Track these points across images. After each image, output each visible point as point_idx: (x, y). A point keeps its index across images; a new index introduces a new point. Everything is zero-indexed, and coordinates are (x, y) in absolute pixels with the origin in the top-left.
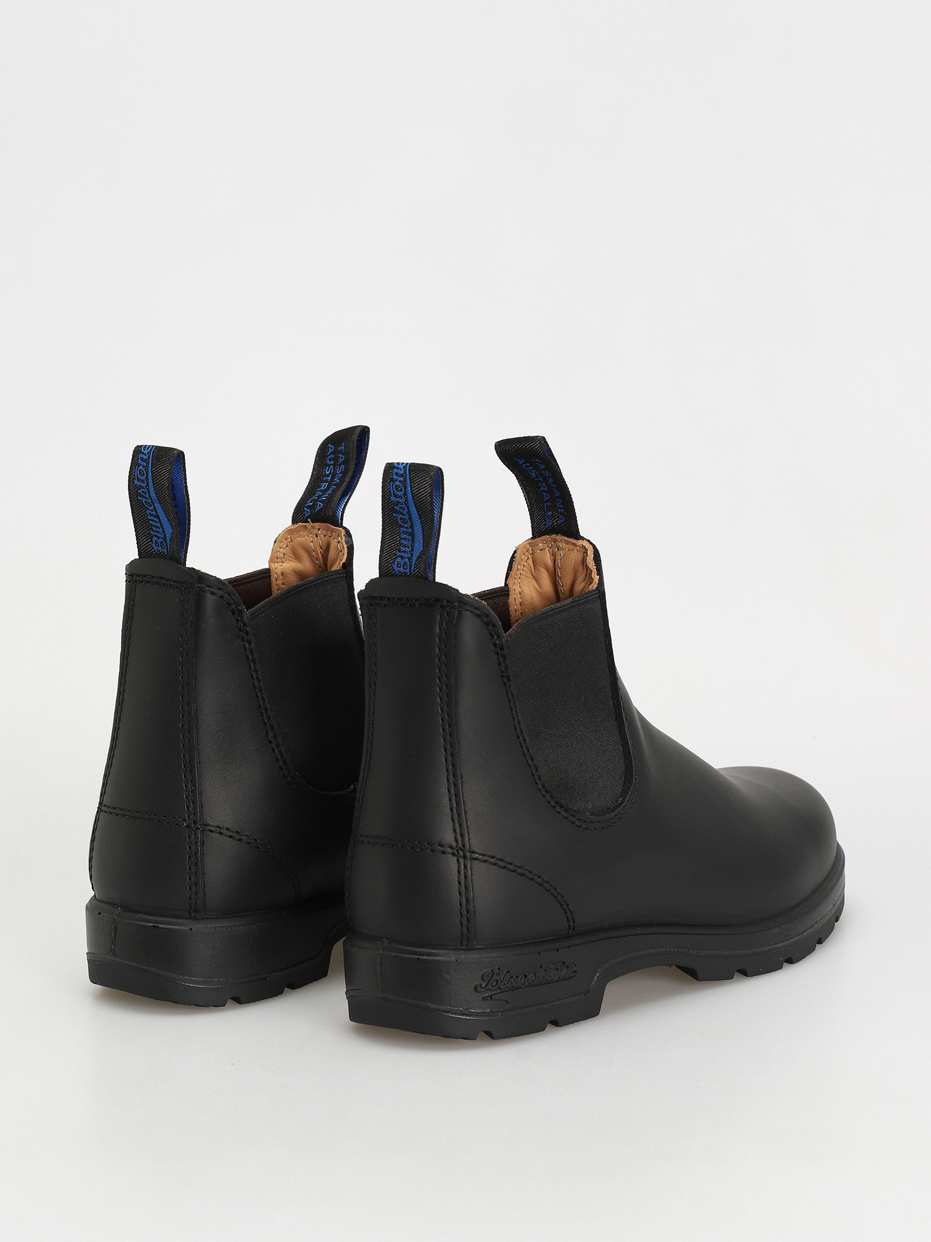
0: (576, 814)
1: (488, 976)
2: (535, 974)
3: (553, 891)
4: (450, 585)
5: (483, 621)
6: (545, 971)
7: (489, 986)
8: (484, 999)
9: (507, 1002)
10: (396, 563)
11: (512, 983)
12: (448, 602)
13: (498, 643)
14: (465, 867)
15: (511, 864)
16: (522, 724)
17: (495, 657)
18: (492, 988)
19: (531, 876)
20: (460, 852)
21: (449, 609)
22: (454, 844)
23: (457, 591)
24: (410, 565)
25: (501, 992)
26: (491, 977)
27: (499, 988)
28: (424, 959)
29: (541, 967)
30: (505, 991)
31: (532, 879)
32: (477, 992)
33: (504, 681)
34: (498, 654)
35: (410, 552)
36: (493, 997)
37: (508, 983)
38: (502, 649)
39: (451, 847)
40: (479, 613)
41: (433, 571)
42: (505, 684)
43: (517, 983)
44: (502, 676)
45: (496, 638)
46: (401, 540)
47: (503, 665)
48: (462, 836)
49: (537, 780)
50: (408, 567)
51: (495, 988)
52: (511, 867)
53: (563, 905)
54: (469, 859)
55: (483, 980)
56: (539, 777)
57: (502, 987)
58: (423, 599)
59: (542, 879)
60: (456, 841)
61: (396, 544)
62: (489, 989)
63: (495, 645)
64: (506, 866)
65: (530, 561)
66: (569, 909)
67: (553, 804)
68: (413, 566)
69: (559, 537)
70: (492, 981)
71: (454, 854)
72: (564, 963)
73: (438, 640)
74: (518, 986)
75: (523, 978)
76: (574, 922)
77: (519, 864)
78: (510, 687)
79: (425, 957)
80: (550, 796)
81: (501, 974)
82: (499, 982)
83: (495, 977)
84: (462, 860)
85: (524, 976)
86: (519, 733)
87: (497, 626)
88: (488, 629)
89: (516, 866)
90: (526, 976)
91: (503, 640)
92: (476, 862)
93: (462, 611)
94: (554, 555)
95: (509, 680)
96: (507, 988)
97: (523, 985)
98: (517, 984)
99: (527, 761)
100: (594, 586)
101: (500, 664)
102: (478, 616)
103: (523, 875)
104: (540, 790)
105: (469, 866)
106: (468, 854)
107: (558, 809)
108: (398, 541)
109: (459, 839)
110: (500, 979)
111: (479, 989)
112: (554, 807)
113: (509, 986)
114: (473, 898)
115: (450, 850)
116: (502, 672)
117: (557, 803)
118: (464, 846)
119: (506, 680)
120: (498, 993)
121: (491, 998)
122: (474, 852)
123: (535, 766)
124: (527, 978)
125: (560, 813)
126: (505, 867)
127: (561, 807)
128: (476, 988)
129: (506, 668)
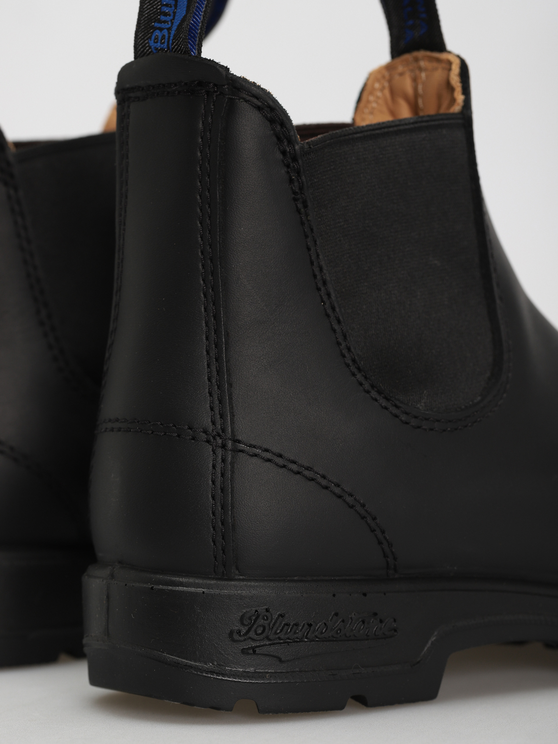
0: (401, 405)
1: (250, 618)
2: (325, 624)
3: (358, 508)
4: (217, 61)
5: (266, 118)
6: (343, 621)
7: (252, 634)
8: (244, 651)
9: (280, 660)
10: (153, 37)
11: (286, 633)
12: (215, 85)
13: (288, 150)
14: (224, 461)
15: (294, 462)
16: (325, 271)
17: (284, 170)
18: (255, 637)
19: (324, 482)
20: (218, 438)
21: (217, 95)
22: (211, 428)
23: (227, 69)
24: (169, 37)
25: (270, 645)
26: (255, 620)
27: (268, 638)
28: (159, 590)
29: (336, 614)
30: (277, 643)
31: (326, 488)
32: (234, 641)
33: (297, 207)
34: (288, 166)
35: (171, 21)
36: (258, 650)
37: (281, 631)
38: (295, 159)
39: (205, 432)
40: (260, 104)
41: (198, 44)
42: (298, 211)
43: (295, 633)
44: (295, 200)
45: (286, 144)
46: (163, 8)
47: (296, 184)
48: (222, 416)
49: (345, 352)
50: (166, 40)
51: (262, 636)
52: (294, 467)
53: (374, 530)
54: (231, 450)
55: (243, 624)
56: (349, 349)
57: (271, 637)
58: (183, 84)
59: (342, 489)
60: (214, 423)
61: (156, 14)
62: (250, 638)
63: (284, 153)
64: (286, 464)
65: (387, 92)
66: (385, 538)
67: (367, 386)
68: (171, 38)
69: (421, 54)
70: (255, 626)
71: (208, 441)
72: (375, 614)
73: (200, 140)
74: (297, 638)
75: (305, 628)
76: (395, 559)
77: (306, 464)
78: (307, 215)
79: (161, 587)
80: (363, 375)
81: (270, 618)
82: (267, 628)
83: (261, 621)
84: (220, 452)
85: (308, 624)
86: (320, 284)
87: (287, 126)
88: (273, 130)
89: (302, 466)
90: (310, 625)
91: (297, 147)
92: (241, 454)
93: (235, 99)
94: (415, 80)
95: (305, 206)
96: (280, 638)
97: (306, 638)
98: (296, 636)
99: (331, 323)
100: (457, 108)
101: (291, 181)
102: (259, 108)
103: (313, 480)
104: (348, 366)
105: (229, 459)
106: (230, 444)
107: (374, 394)
108: (159, 9)
109: (219, 421)
110: (269, 625)
111: (236, 637)
112: (368, 392)
113: (282, 636)
114: (232, 504)
115: (204, 436)
116: (294, 193)
117: (373, 386)
118: (223, 430)
119: (300, 206)
120: (265, 645)
121: (254, 652)
122: (239, 442)
123: (342, 332)
124: (312, 628)
125: (376, 400)
126: (284, 466)
127: (379, 392)
128: (231, 633)
129: (301, 188)
